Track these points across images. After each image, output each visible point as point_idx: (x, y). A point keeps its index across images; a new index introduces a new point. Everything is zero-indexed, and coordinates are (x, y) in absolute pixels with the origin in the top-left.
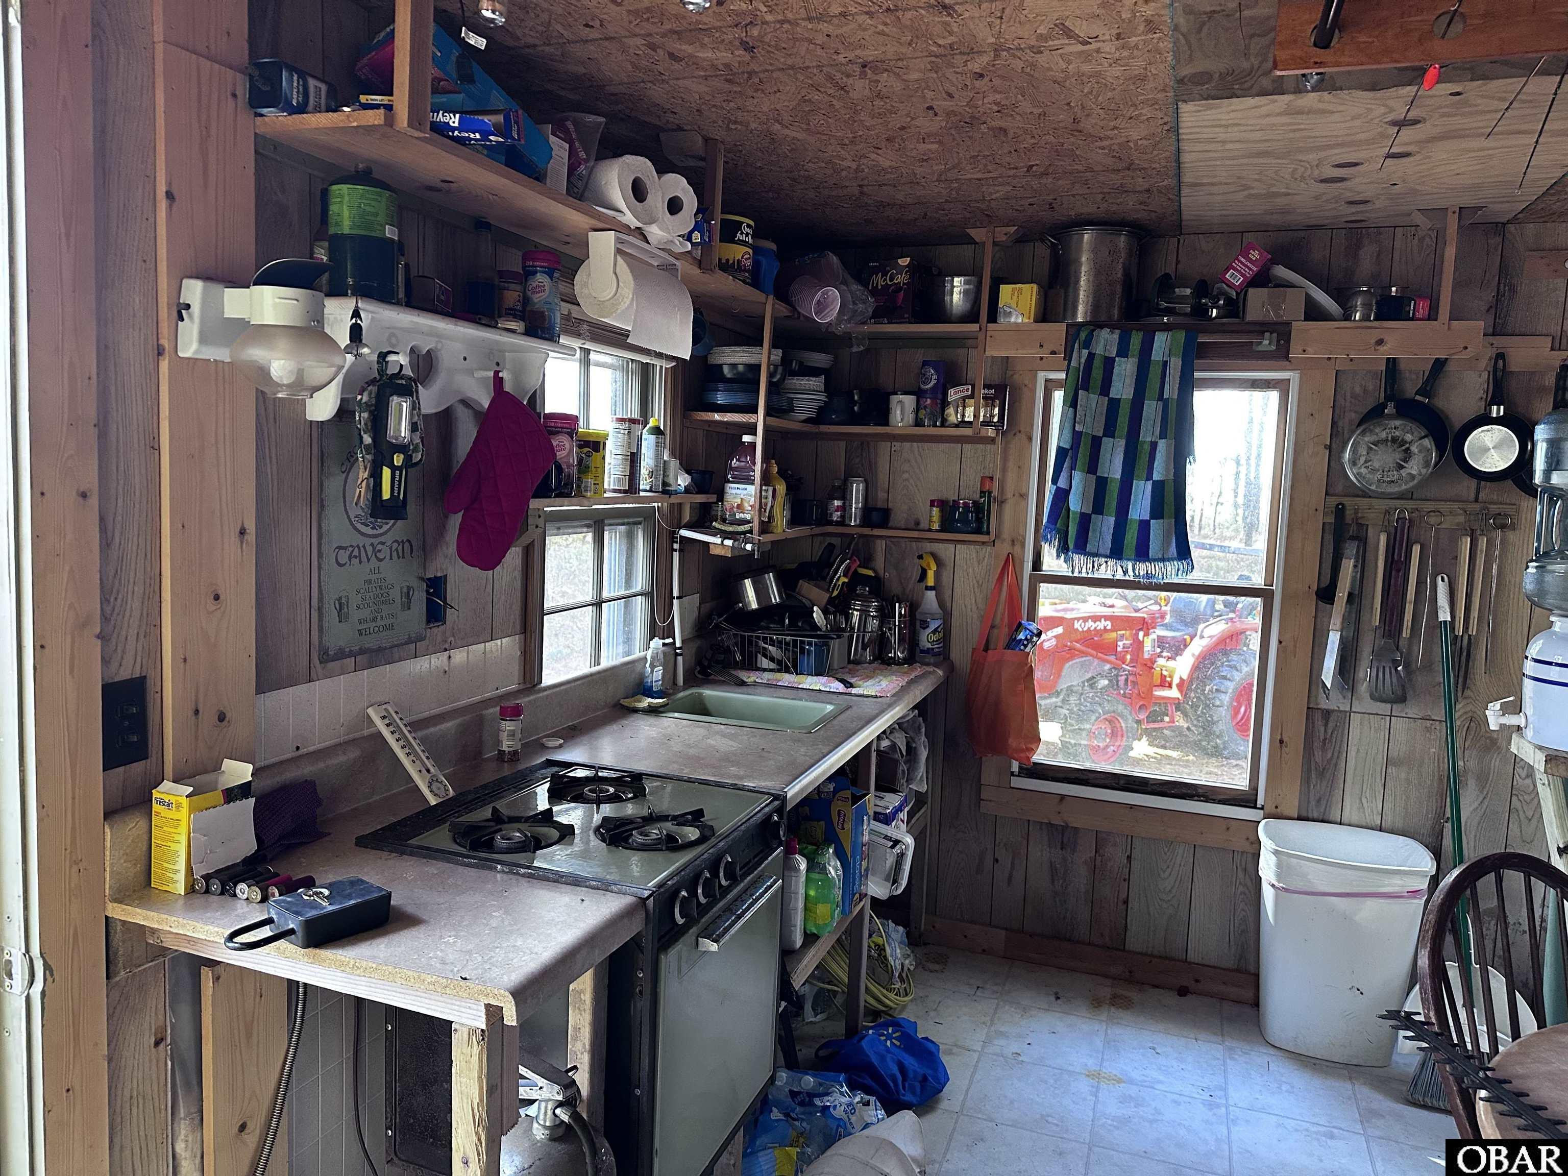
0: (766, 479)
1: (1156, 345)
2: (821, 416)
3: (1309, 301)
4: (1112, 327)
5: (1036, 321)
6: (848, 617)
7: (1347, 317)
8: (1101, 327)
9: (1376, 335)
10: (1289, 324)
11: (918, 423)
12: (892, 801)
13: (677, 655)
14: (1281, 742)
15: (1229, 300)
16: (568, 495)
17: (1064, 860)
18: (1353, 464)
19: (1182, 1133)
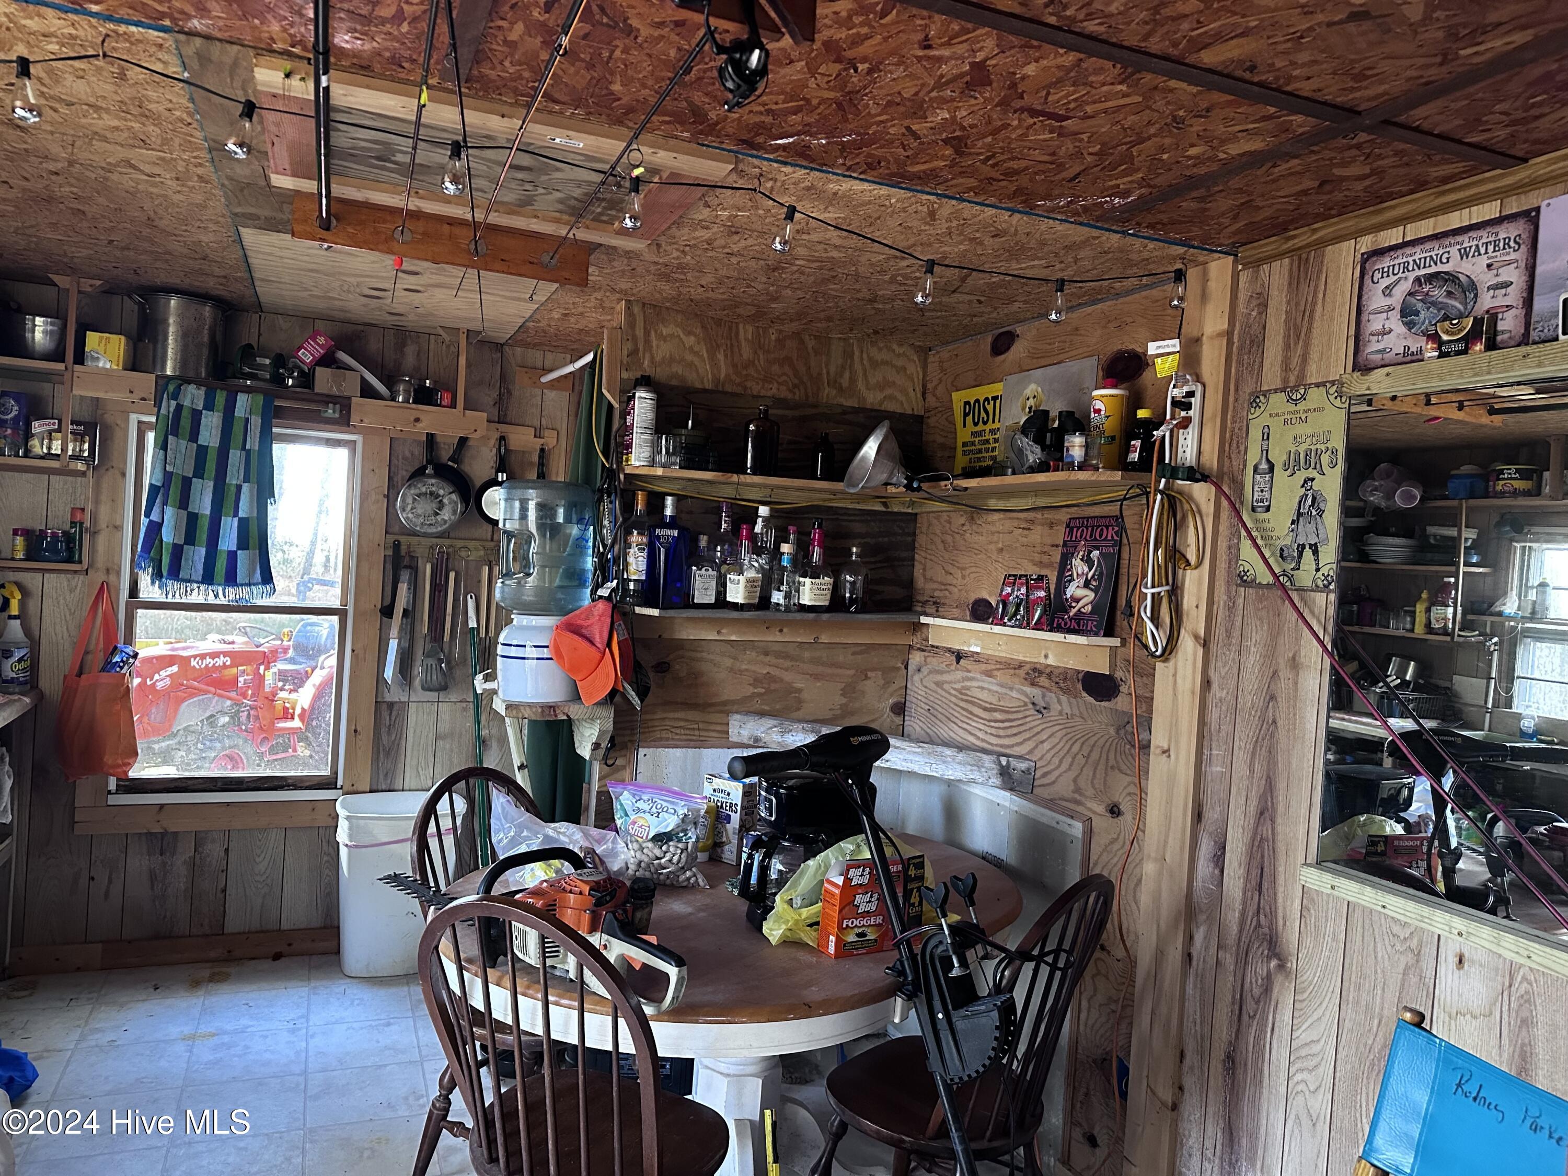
1: (238, 404)
3: (363, 382)
4: (199, 384)
5: (125, 369)
7: (393, 399)
8: (189, 383)
9: (414, 414)
10: (349, 398)
14: (356, 731)
15: (302, 372)
17: (164, 864)
18: (403, 510)
19: (267, 1056)
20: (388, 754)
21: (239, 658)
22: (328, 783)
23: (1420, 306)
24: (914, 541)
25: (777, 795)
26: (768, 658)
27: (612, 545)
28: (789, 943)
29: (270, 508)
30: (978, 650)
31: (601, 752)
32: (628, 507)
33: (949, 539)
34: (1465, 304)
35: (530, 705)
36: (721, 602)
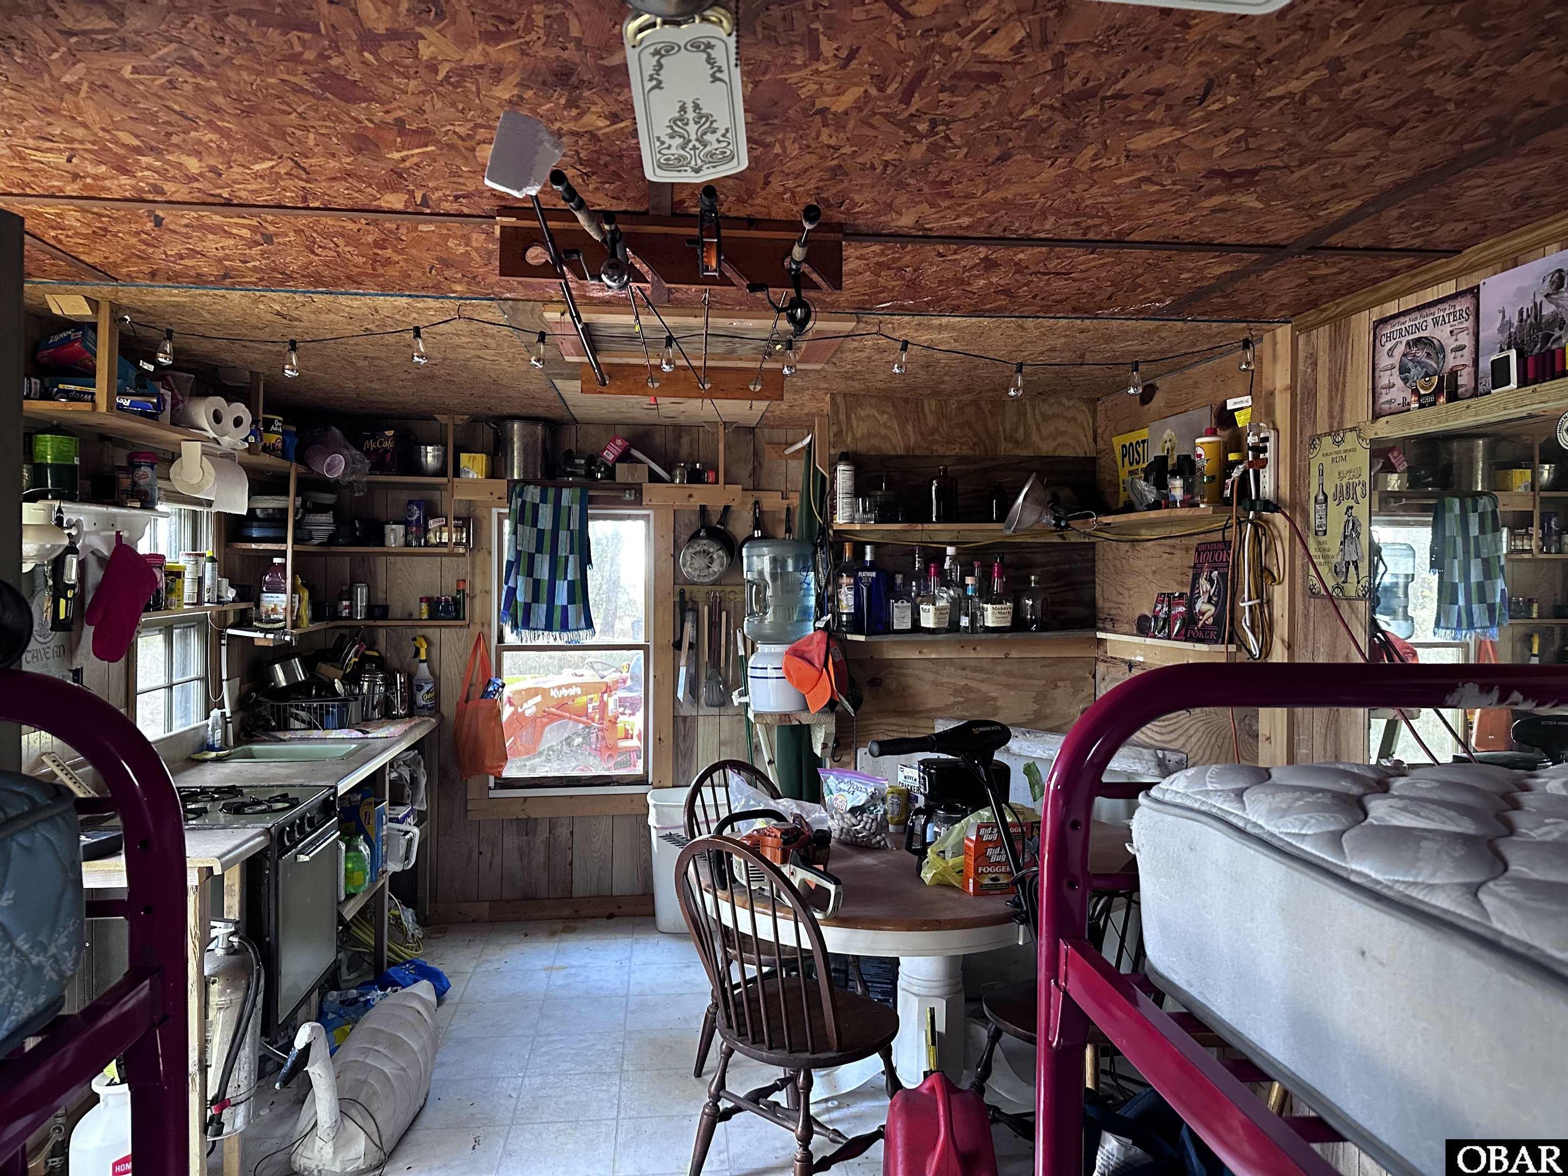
0: (294, 590)
1: (563, 496)
2: (332, 540)
3: (651, 470)
4: (536, 484)
5: (486, 477)
6: (361, 688)
7: (672, 481)
8: (529, 484)
9: (688, 492)
10: (641, 484)
11: (408, 544)
12: (402, 811)
13: (227, 723)
14: (659, 738)
15: (607, 466)
16: (160, 609)
17: (529, 843)
18: (684, 566)
19: (602, 983)
20: (684, 757)
21: (587, 688)
22: (641, 780)
23: (1410, 364)
24: (1094, 566)
25: (929, 774)
26: (965, 672)
27: (826, 587)
28: (942, 884)
29: (589, 572)
30: (1141, 659)
31: (829, 750)
32: (839, 555)
33: (1118, 564)
34: (1438, 363)
35: (771, 714)
36: (916, 627)
